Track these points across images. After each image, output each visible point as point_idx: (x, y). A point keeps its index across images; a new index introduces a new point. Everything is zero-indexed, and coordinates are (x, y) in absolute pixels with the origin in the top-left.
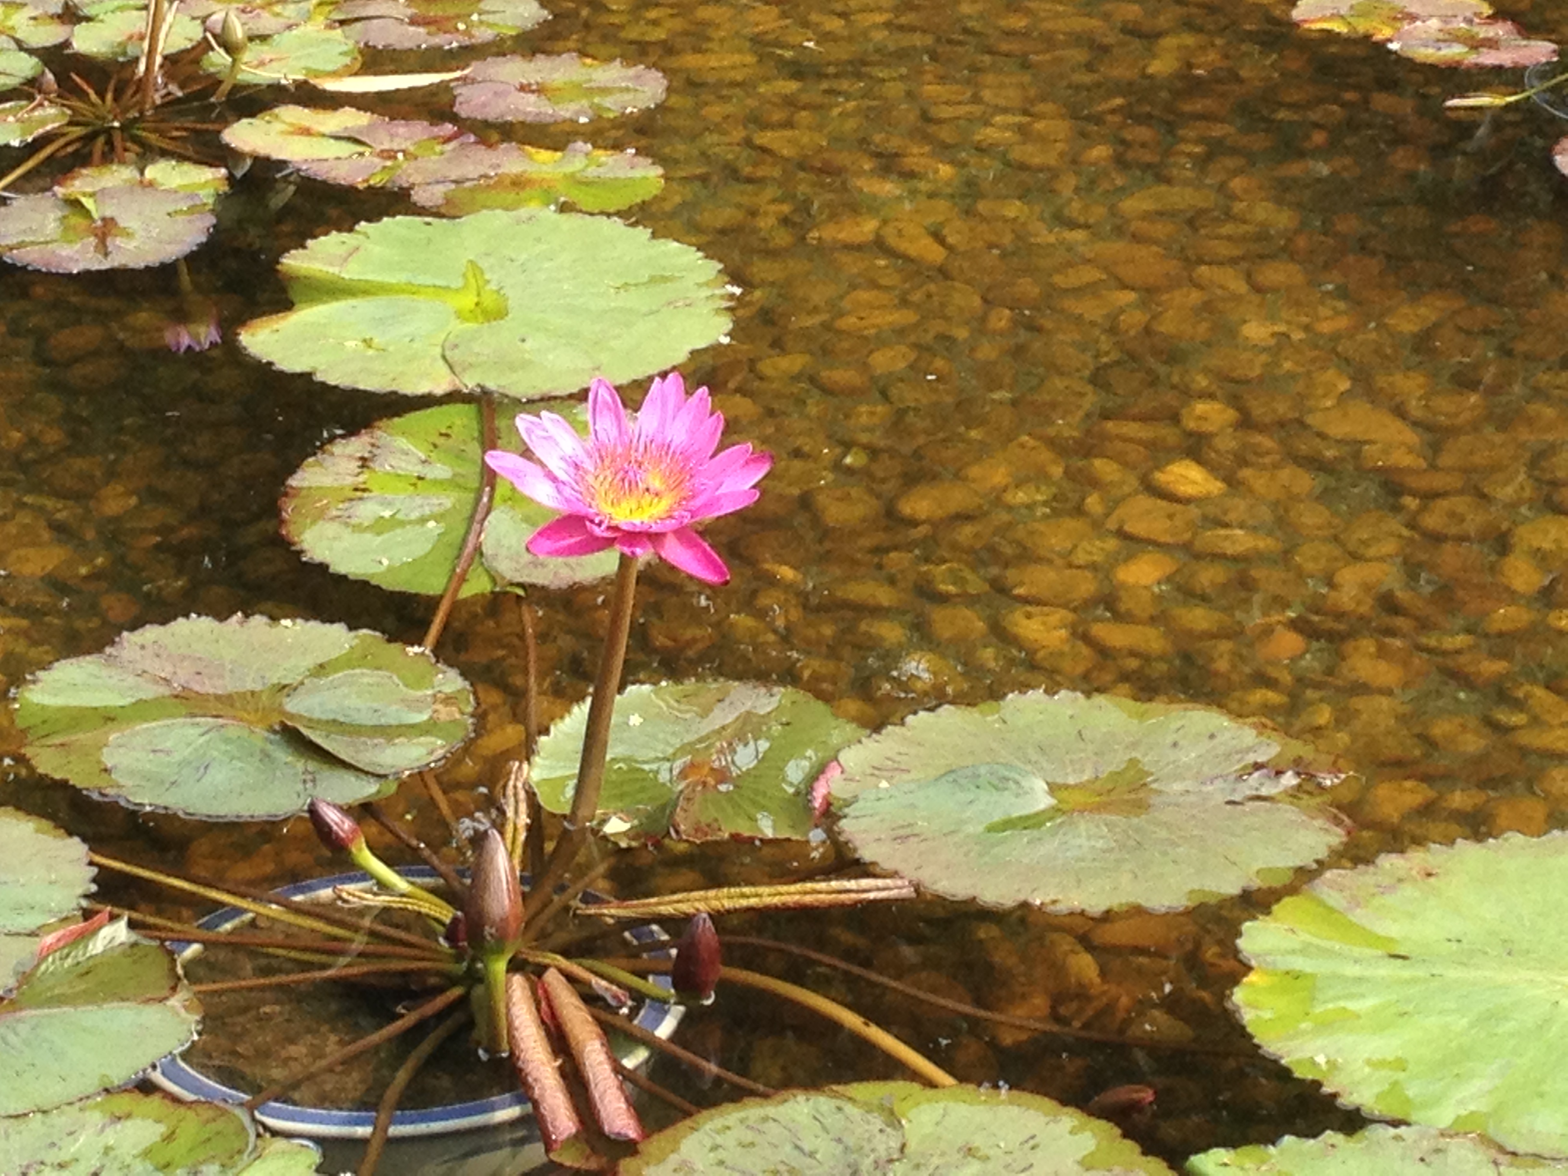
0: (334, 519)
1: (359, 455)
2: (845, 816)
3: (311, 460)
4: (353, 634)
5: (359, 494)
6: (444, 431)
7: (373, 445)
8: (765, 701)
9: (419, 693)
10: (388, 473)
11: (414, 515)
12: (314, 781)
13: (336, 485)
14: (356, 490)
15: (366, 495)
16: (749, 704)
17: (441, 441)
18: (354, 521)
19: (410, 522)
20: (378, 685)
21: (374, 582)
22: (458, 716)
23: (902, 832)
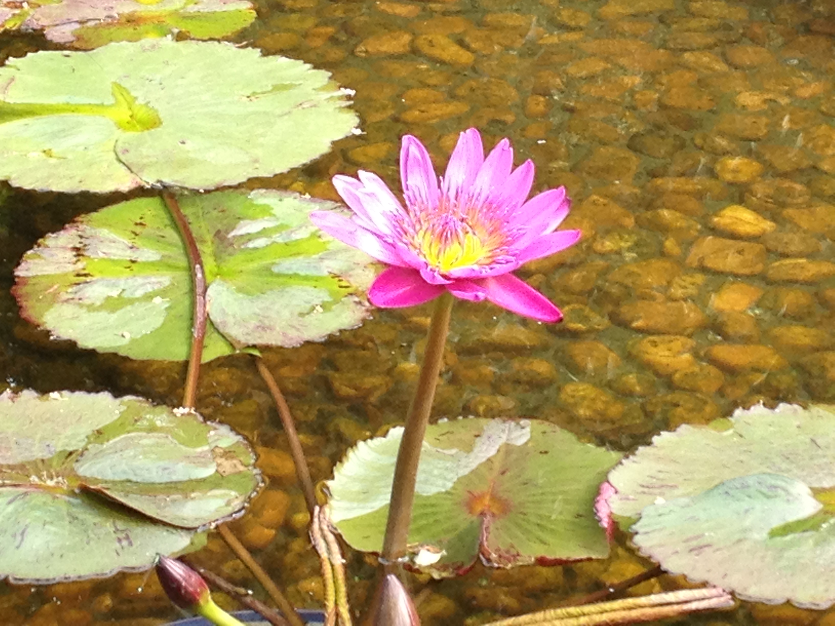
0: (67, 301)
1: (71, 246)
2: (637, 533)
3: (29, 252)
4: (118, 401)
5: (83, 279)
6: (139, 221)
7: (81, 237)
8: (517, 433)
9: (199, 450)
10: (103, 259)
11: (139, 293)
12: (127, 538)
13: (58, 272)
14: (78, 275)
15: (88, 279)
16: (504, 437)
17: (138, 229)
18: (87, 302)
19: (137, 299)
20: (157, 445)
21: (122, 353)
22: (242, 468)
23: (694, 543)
